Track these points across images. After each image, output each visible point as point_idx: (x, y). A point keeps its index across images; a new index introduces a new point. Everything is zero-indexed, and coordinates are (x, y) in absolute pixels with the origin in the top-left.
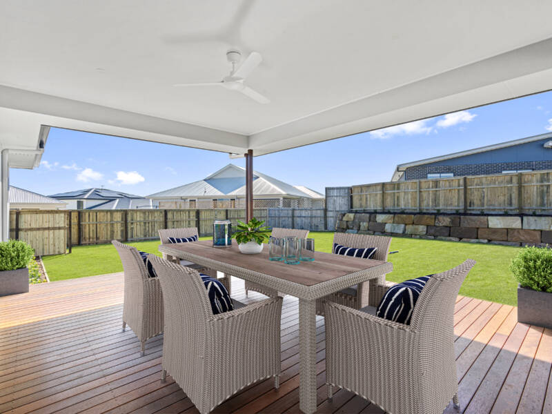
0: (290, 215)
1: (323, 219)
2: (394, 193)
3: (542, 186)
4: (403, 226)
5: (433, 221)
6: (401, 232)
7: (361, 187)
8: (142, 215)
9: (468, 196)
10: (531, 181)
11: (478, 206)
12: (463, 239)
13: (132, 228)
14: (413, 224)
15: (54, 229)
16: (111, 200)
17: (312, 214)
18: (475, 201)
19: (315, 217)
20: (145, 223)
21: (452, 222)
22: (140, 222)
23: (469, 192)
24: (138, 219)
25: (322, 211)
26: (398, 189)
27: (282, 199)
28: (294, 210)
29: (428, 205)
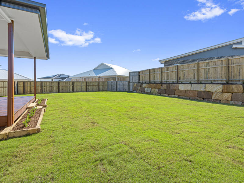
0: (115, 84)
1: (128, 86)
2: (153, 74)
3: (207, 68)
4: (150, 89)
5: (160, 86)
6: (149, 92)
7: (143, 71)
8: (49, 83)
9: (179, 74)
10: (202, 66)
11: (182, 79)
12: (170, 95)
13: (45, 89)
14: (154, 88)
15: (4, 87)
16: (64, 78)
17: (124, 84)
18: (181, 77)
19: (125, 85)
20: (50, 87)
21: (167, 87)
22: (48, 86)
23: (179, 73)
24: (47, 85)
25: (128, 82)
26: (155, 72)
27: (117, 77)
28: (117, 82)
29: (165, 79)
